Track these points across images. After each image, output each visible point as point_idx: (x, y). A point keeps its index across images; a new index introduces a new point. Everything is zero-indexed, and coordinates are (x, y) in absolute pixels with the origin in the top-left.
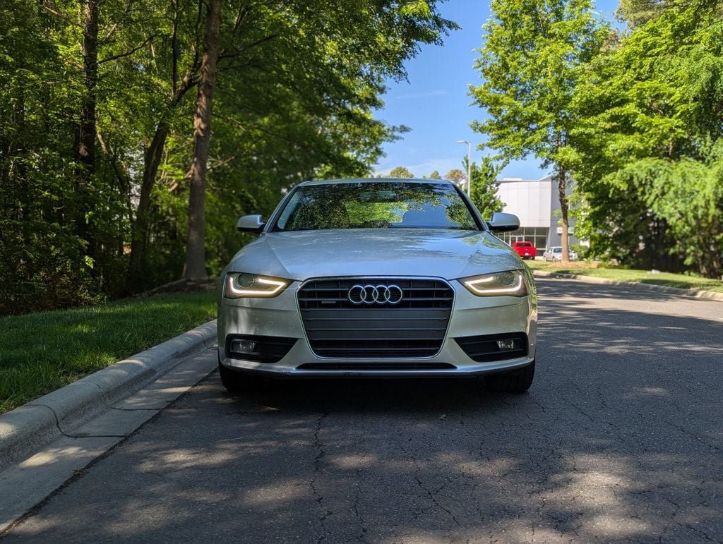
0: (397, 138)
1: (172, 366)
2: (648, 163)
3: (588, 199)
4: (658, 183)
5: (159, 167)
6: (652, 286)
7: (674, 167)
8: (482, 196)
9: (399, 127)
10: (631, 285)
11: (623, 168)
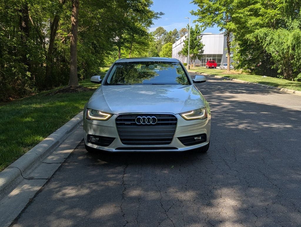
0: (159, 18)
1: (66, 138)
2: (264, 30)
3: (239, 44)
4: (268, 39)
5: (57, 32)
6: (263, 85)
7: (275, 32)
8: (195, 42)
9: (159, 13)
10: (254, 84)
11: (254, 32)
